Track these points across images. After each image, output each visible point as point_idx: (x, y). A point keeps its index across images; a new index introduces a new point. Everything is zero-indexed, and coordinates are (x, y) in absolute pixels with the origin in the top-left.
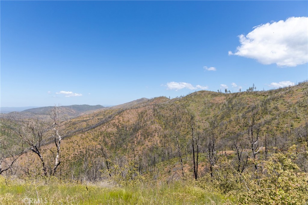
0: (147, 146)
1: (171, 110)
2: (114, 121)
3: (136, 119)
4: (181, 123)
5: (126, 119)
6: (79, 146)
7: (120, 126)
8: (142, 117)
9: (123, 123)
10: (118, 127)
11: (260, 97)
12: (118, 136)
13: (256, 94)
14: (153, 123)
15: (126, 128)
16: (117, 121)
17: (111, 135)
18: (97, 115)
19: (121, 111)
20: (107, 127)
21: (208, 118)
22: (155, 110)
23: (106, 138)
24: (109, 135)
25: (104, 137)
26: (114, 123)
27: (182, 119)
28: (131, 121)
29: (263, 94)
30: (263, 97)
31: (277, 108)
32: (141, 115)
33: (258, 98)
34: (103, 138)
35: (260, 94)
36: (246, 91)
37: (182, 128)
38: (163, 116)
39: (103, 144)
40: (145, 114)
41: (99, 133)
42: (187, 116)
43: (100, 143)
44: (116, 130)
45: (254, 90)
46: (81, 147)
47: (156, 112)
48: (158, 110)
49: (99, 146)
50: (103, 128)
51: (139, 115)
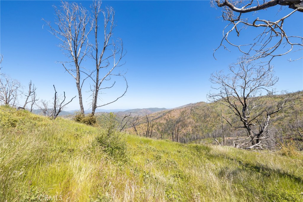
0: (183, 132)
1: (203, 110)
2: (165, 116)
3: (179, 115)
4: (209, 118)
5: (172, 115)
6: (143, 130)
7: (168, 120)
8: (183, 114)
9: (171, 118)
10: (167, 120)
11: (278, 99)
12: (166, 125)
13: (275, 97)
14: (188, 118)
15: (172, 121)
16: (167, 116)
17: (162, 125)
18: (160, 114)
19: (170, 112)
20: (160, 120)
21: (231, 116)
22: (192, 110)
23: (159, 126)
24: (161, 124)
25: (158, 125)
26: (165, 117)
27: (211, 116)
28: (175, 117)
29: (281, 97)
30: (281, 99)
31: (292, 108)
32: (183, 113)
33: (276, 100)
34: (157, 126)
35: (278, 96)
36: (266, 95)
37: (210, 122)
38: (197, 114)
39: (157, 130)
40: (185, 112)
41: (155, 123)
42: (215, 114)
43: (155, 129)
44: (166, 122)
45: (274, 94)
46: (144, 131)
47: (192, 111)
48: (194, 110)
49: (154, 130)
50: (158, 121)
51: (181, 113)
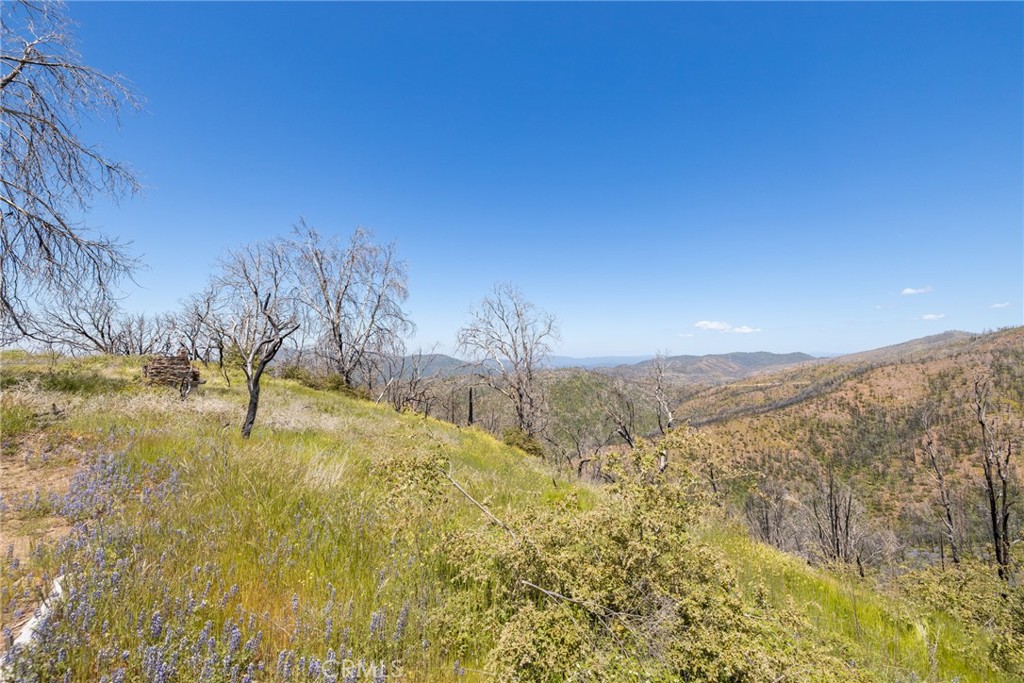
2: (842, 394)
3: (919, 393)
5: (880, 392)
6: (746, 445)
7: (861, 409)
8: (945, 387)
9: (872, 400)
10: (854, 411)
12: (855, 434)
14: (990, 408)
15: (884, 415)
16: (851, 394)
17: (833, 431)
18: (793, 378)
19: (862, 371)
20: (821, 408)
22: (999, 368)
23: (817, 435)
24: (826, 429)
25: (811, 431)
26: (842, 398)
28: (900, 398)
32: (941, 383)
34: (808, 434)
39: (808, 450)
40: (959, 380)
41: (798, 421)
43: (799, 445)
44: (849, 418)
46: (750, 448)
47: (1005, 375)
48: (1019, 370)
49: (796, 451)
50: (807, 410)
51: (931, 382)
